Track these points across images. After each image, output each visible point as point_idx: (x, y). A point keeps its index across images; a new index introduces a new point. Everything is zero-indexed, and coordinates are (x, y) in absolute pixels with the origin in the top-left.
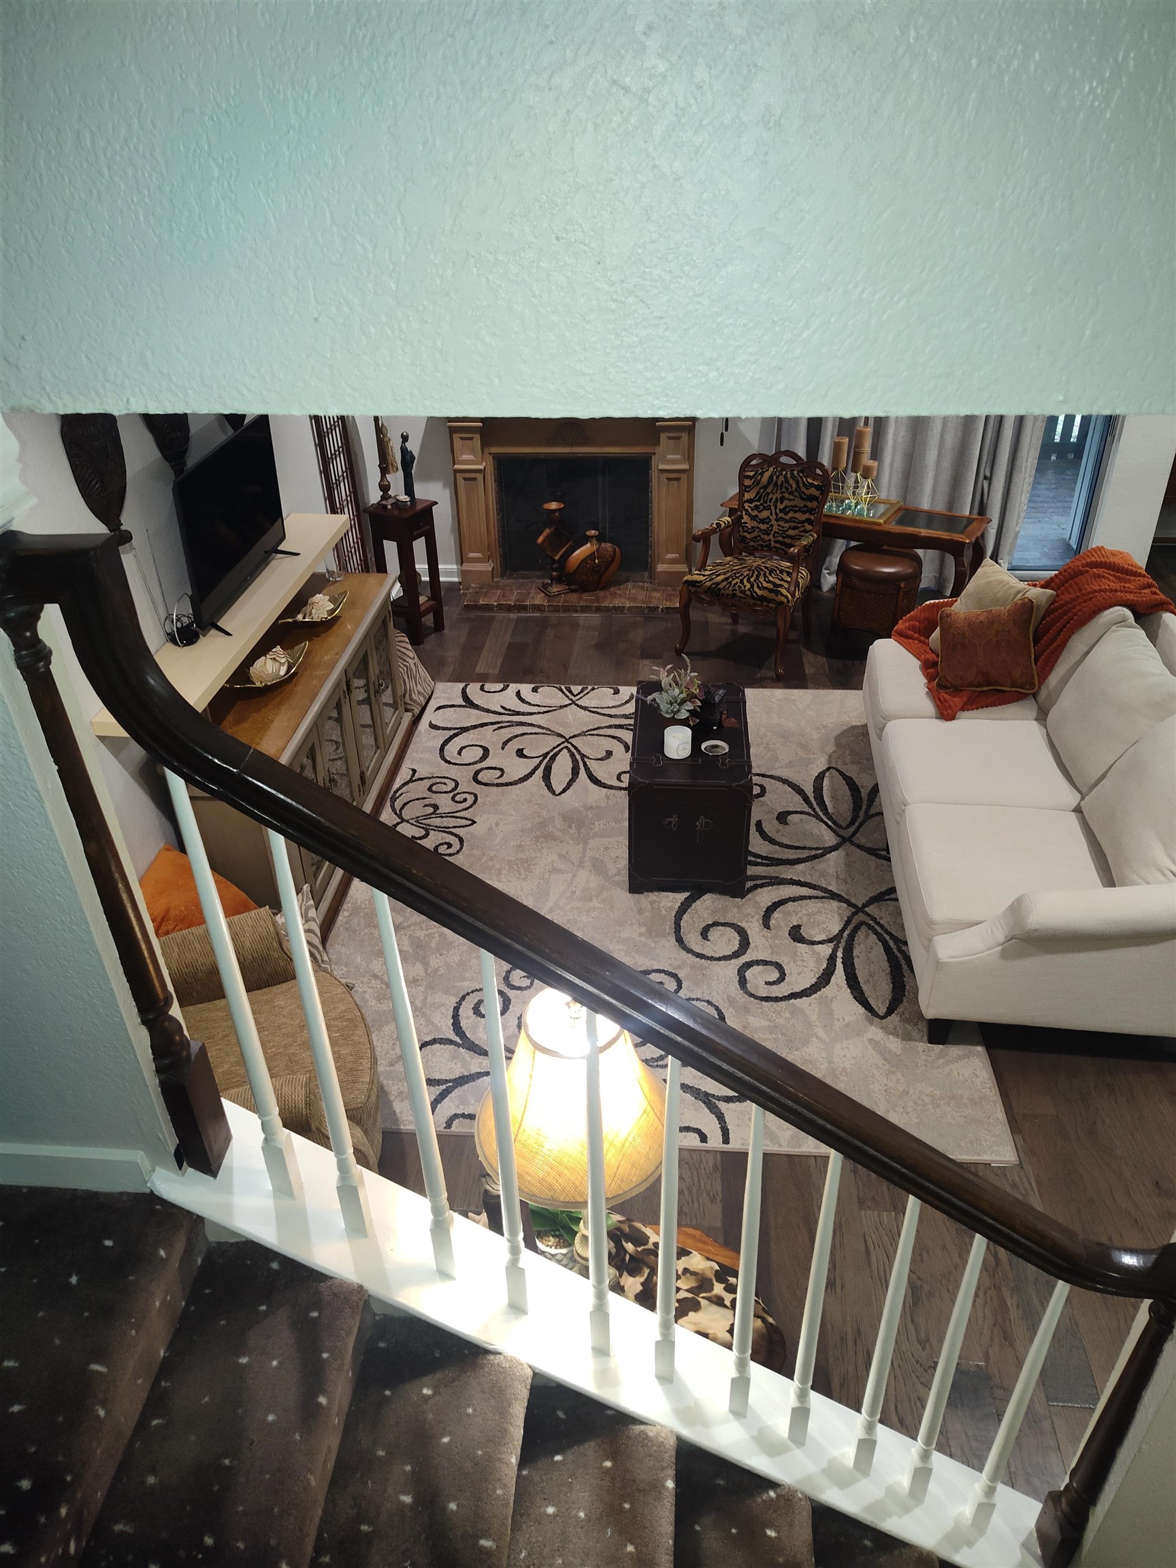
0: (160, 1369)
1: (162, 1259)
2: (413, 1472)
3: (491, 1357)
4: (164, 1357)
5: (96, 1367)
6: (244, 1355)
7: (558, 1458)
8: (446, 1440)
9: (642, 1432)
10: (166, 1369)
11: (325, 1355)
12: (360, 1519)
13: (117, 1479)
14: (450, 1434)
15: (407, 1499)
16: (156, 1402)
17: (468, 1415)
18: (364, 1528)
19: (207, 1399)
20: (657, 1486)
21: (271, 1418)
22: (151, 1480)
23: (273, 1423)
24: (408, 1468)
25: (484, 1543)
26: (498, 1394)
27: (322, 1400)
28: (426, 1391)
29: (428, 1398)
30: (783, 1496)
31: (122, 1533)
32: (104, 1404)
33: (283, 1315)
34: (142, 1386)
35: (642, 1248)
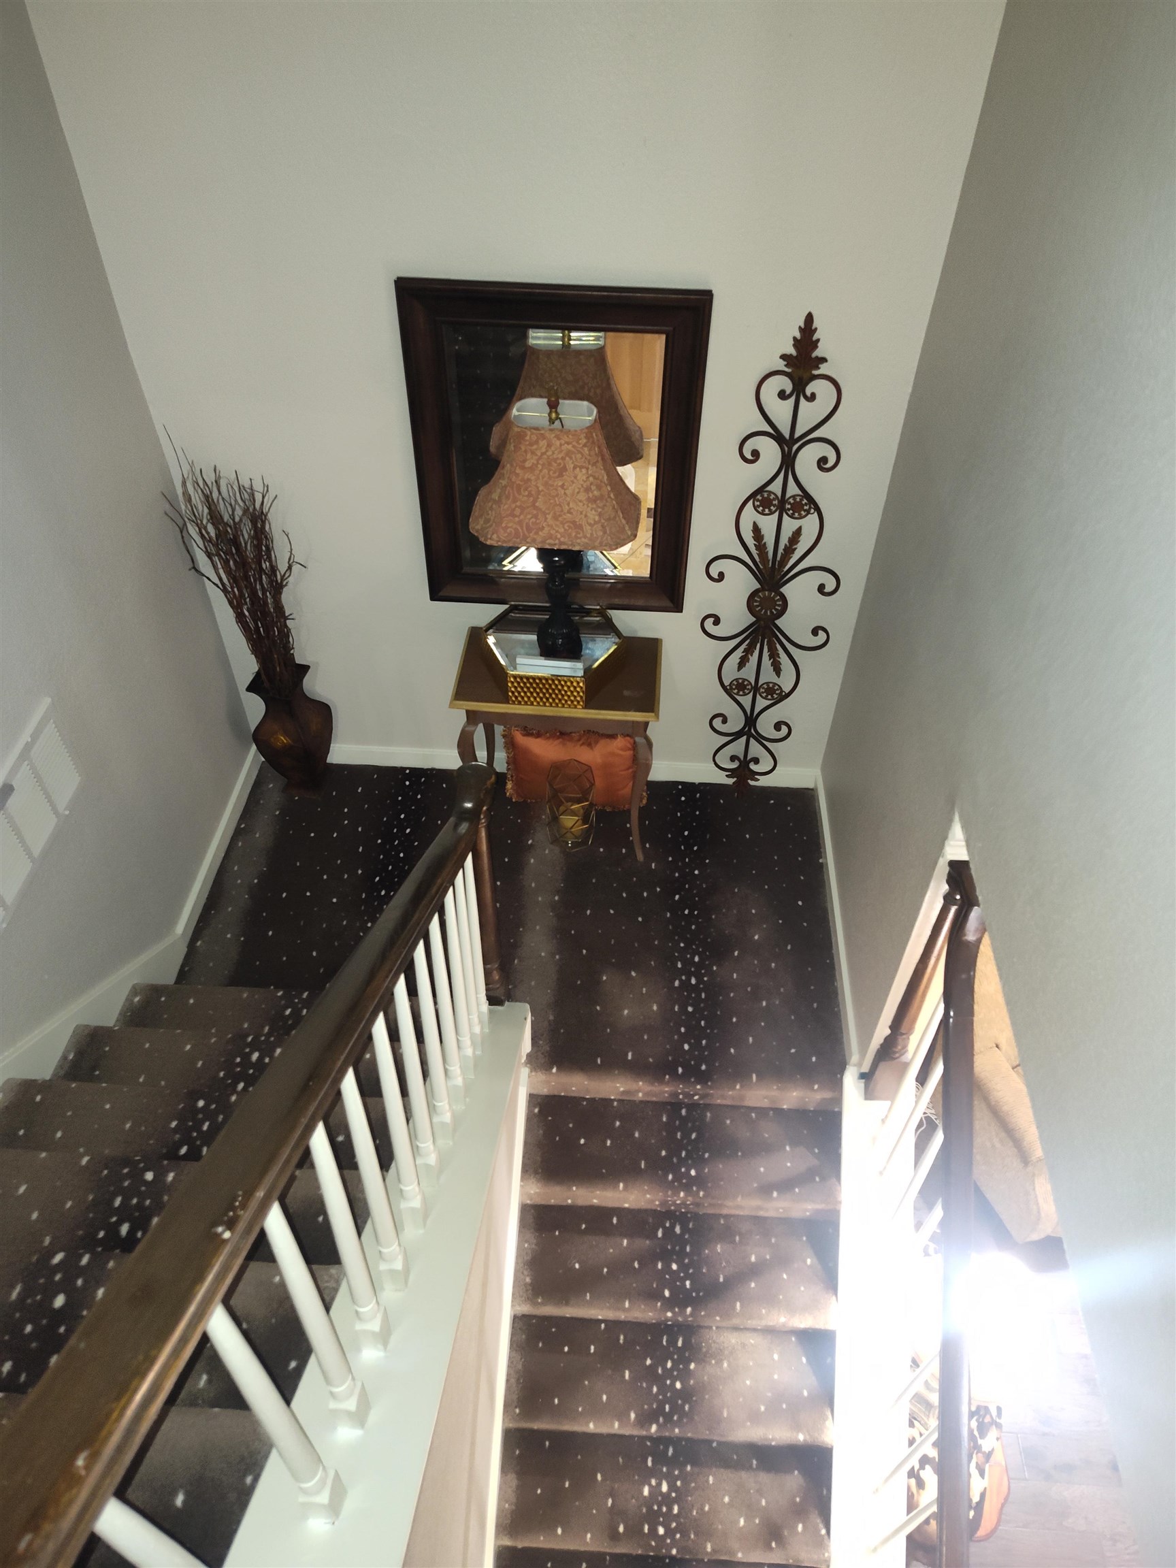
0: (777, 1109)
1: (813, 1088)
2: (767, 1260)
3: (834, 1298)
4: (784, 1109)
5: (754, 1076)
6: (791, 1147)
7: (804, 1360)
8: (785, 1276)
9: (827, 1418)
10: (778, 1111)
11: (797, 1190)
12: (740, 1234)
13: (727, 1106)
14: (788, 1278)
15: (753, 1259)
16: (762, 1112)
17: (799, 1288)
18: (737, 1238)
19: (767, 1136)
20: (798, 1427)
21: (762, 1169)
22: (728, 1122)
23: (760, 1171)
24: (768, 1257)
25: (738, 1304)
26: (812, 1306)
27: (775, 1194)
28: (809, 1261)
29: (805, 1262)
30: (823, 1540)
31: (706, 1116)
32: (741, 1086)
33: (815, 1162)
34: (765, 1103)
35: (978, 1436)
